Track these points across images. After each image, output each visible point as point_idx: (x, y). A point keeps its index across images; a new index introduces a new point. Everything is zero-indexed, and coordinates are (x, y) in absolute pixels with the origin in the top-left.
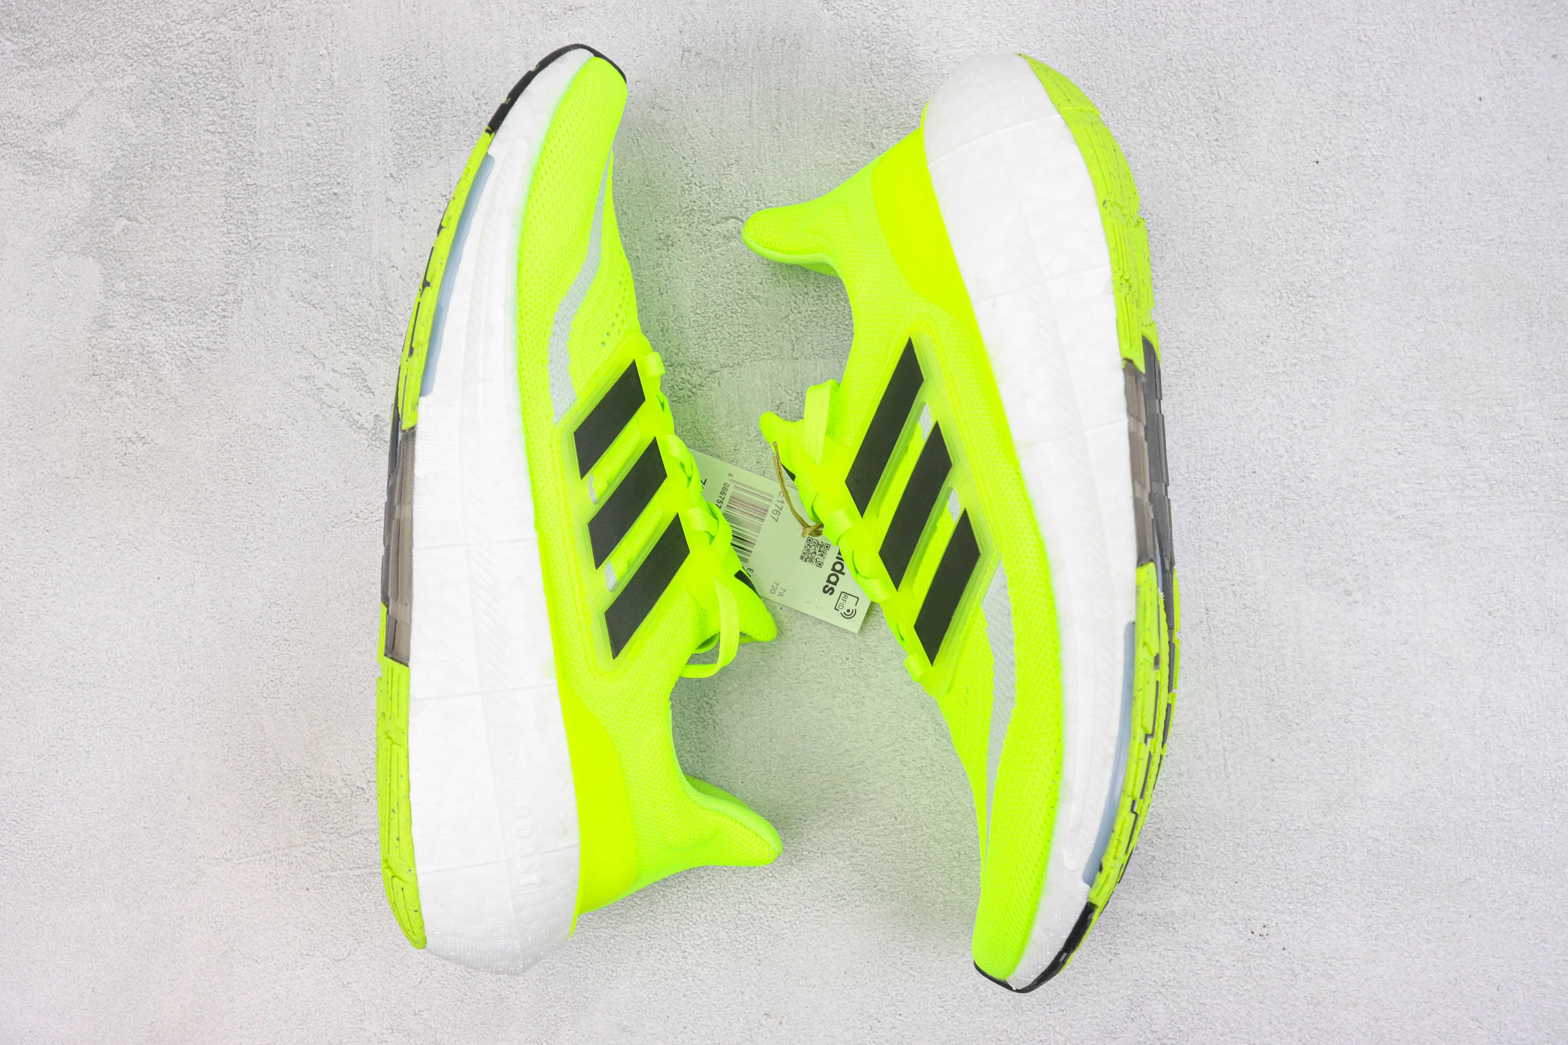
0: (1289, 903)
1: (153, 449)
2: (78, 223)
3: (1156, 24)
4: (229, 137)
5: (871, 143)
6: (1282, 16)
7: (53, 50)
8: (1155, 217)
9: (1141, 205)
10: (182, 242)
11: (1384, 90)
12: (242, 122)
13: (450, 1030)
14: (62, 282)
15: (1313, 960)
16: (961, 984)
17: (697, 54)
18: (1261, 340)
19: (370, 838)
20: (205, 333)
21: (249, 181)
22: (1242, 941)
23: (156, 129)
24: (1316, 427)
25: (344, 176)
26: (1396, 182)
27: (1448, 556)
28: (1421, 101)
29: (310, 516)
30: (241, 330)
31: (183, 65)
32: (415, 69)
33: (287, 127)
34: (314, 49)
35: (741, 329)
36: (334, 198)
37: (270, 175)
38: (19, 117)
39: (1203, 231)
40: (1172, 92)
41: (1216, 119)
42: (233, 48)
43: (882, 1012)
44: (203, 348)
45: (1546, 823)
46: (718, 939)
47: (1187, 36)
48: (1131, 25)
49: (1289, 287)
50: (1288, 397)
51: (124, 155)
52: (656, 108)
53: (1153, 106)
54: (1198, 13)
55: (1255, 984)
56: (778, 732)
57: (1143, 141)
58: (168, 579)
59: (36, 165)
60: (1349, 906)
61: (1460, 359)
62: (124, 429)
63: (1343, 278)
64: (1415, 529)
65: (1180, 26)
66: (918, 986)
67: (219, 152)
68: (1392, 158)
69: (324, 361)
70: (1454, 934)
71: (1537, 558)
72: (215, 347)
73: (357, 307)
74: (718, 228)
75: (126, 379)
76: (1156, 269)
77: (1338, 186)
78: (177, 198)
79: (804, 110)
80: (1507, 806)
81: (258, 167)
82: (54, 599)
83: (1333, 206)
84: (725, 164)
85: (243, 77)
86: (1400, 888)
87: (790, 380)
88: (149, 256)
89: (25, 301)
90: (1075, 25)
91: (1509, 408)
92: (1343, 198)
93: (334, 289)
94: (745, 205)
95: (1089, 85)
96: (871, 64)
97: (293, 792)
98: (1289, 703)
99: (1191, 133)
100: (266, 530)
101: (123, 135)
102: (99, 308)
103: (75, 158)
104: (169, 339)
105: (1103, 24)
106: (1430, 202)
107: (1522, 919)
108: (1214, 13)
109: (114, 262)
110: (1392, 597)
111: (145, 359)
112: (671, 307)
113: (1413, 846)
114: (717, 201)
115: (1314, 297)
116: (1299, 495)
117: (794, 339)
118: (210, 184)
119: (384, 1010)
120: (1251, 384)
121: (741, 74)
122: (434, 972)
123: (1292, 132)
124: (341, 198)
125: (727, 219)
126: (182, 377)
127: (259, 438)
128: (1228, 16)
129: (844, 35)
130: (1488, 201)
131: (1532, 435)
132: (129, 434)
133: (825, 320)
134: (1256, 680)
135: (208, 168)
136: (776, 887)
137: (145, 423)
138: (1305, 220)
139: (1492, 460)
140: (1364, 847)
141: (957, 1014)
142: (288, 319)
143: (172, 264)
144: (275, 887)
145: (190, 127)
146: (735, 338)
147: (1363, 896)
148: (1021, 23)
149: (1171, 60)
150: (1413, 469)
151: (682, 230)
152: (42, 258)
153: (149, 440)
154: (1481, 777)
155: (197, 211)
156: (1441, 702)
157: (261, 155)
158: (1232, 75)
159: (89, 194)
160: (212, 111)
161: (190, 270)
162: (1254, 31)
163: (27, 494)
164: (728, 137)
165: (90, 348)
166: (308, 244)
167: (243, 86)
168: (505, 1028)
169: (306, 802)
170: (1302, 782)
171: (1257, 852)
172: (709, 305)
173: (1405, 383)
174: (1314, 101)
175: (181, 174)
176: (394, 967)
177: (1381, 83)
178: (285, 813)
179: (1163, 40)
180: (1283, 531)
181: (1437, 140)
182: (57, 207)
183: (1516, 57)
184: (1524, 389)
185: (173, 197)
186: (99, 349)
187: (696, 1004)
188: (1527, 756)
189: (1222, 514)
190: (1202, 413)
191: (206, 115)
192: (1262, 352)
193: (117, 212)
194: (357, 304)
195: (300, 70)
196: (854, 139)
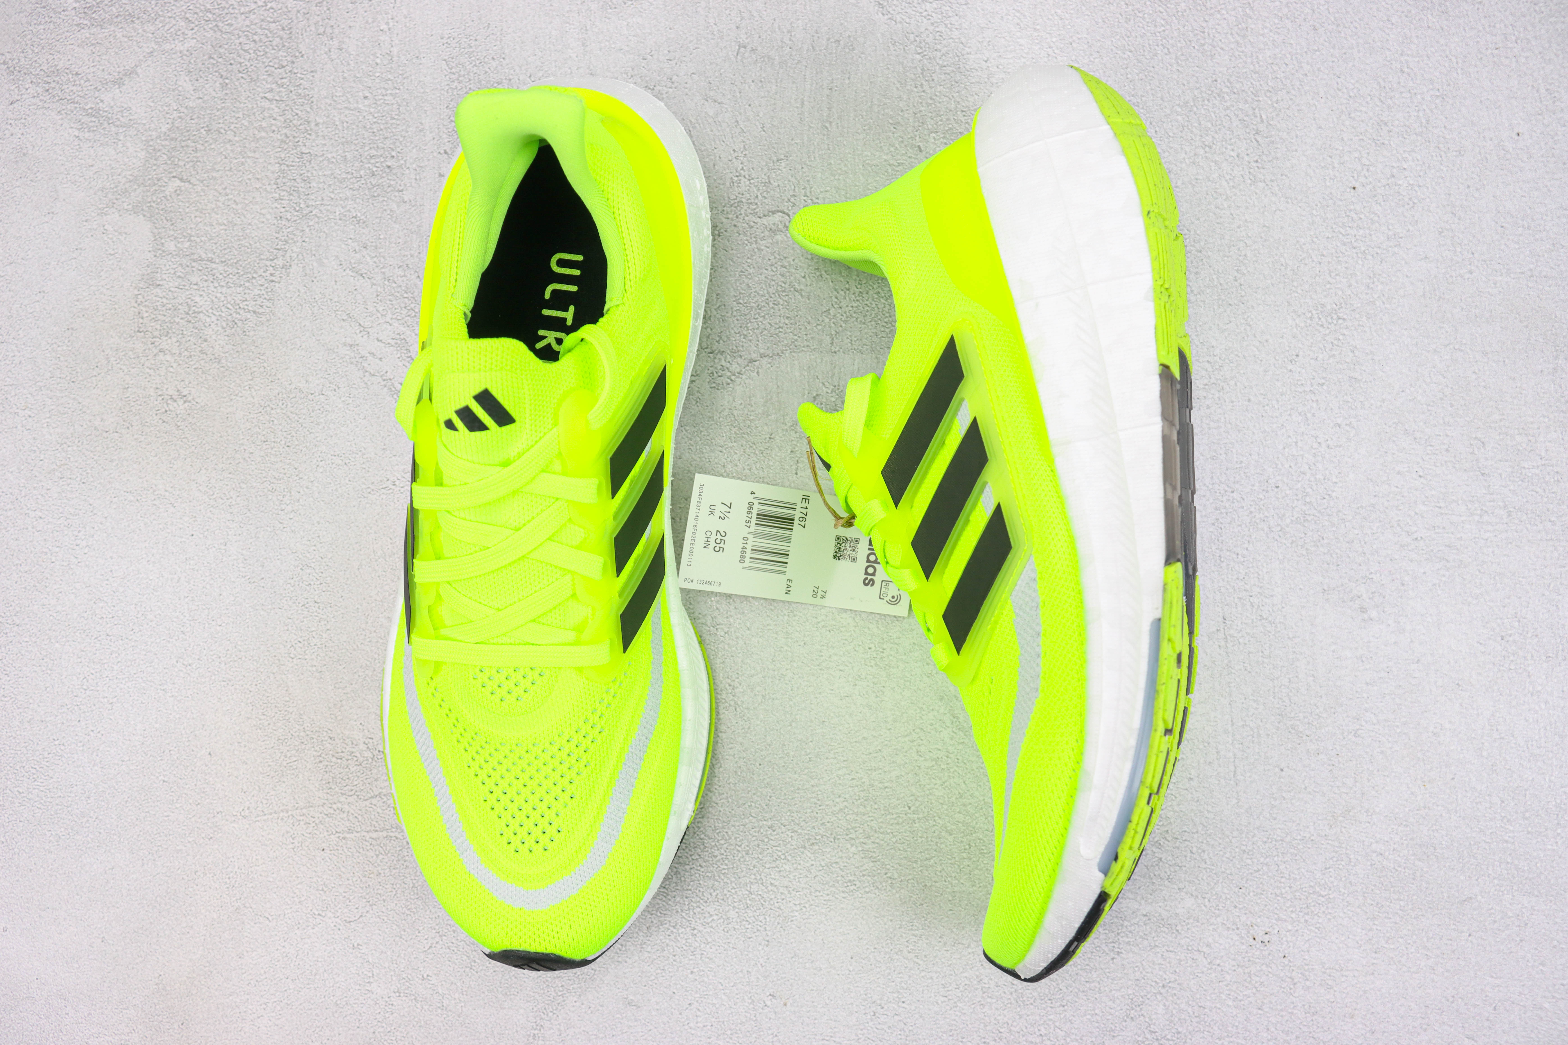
0: (1292, 911)
1: (194, 407)
2: (130, 181)
3: (1203, 45)
4: (286, 106)
5: (919, 146)
6: (1327, 44)
7: (114, 10)
8: (1192, 233)
9: (1180, 221)
10: (234, 206)
11: (1424, 121)
12: (300, 91)
13: (457, 996)
14: (112, 239)
15: (1313, 969)
16: (965, 975)
17: (753, 50)
18: (1290, 358)
19: (389, 802)
20: (252, 296)
21: (304, 150)
22: (1244, 947)
23: (214, 94)
24: (1340, 446)
25: (399, 150)
26: (1430, 211)
27: (1464, 579)
28: (1460, 133)
29: (347, 481)
30: (288, 295)
31: (244, 32)
32: (474, 49)
33: (344, 99)
34: (375, 24)
35: (782, 321)
36: (388, 170)
37: (325, 145)
38: (77, 74)
39: (1239, 249)
40: (1215, 113)
41: (1257, 141)
42: (294, 18)
43: (886, 998)
44: (249, 311)
45: (1549, 847)
46: (728, 918)
47: (1233, 59)
48: (1179, 45)
49: (1320, 309)
50: (1314, 415)
51: (180, 117)
52: (710, 101)
53: (1196, 125)
54: (1245, 36)
55: (1254, 990)
56: (798, 717)
57: (1184, 159)
58: (201, 536)
59: (91, 122)
60: (1350, 918)
61: (1485, 387)
62: (166, 386)
63: (1374, 303)
64: (1432, 551)
65: (1227, 49)
66: (923, 974)
67: (275, 119)
68: (1428, 188)
69: (369, 330)
70: (1453, 952)
71: (1552, 586)
72: (261, 310)
73: (404, 279)
74: (765, 221)
75: (170, 338)
76: (1190, 284)
77: (1373, 213)
78: (231, 162)
79: (855, 110)
80: (1511, 828)
81: (313, 137)
82: (86, 551)
83: (1368, 232)
84: (775, 159)
85: (303, 49)
86: (1402, 903)
87: (828, 373)
88: (201, 217)
89: (74, 255)
90: (1124, 43)
91: (1530, 438)
92: (1377, 225)
93: (382, 260)
94: (792, 200)
95: (1135, 101)
96: (923, 70)
97: (315, 753)
98: (1301, 714)
99: (1232, 153)
100: (302, 492)
101: (181, 98)
102: (148, 266)
103: (131, 117)
104: (216, 300)
105: (1151, 42)
106: (1463, 232)
107: (1521, 941)
108: (1261, 37)
109: (165, 221)
110: (1407, 616)
111: (190, 319)
112: (715, 296)
113: (1417, 863)
114: (765, 194)
115: (1344, 319)
116: (1320, 512)
117: (833, 333)
118: (265, 151)
119: (392, 973)
120: (1278, 401)
121: (794, 72)
122: (444, 938)
123: (1331, 157)
124: (395, 171)
125: (774, 213)
126: (226, 338)
127: (300, 402)
128: (1274, 41)
129: (897, 40)
130: (1521, 235)
131: (1553, 466)
132: (171, 392)
133: (865, 316)
134: (1269, 690)
135: (263, 134)
136: (788, 869)
137: (187, 381)
138: (1339, 244)
139: (1512, 487)
140: (1368, 860)
141: (959, 1005)
142: (335, 287)
143: (223, 227)
144: (291, 846)
145: (248, 93)
146: (776, 329)
147: (1364, 908)
148: (1071, 37)
149: (1216, 81)
150: (1433, 492)
151: (729, 221)
152: (93, 214)
153: (190, 398)
154: (1487, 798)
155: (250, 176)
156: (1450, 722)
157: (317, 125)
158: (1274, 99)
159: (143, 153)
160: (270, 79)
161: (240, 234)
162: (1299, 57)
163: (65, 445)
164: (779, 133)
165: (136, 305)
166: (359, 215)
167: (302, 56)
168: (512, 997)
169: (327, 763)
170: (1310, 793)
171: (1262, 860)
172: (752, 295)
173: (1429, 408)
174: (1355, 128)
175: (237, 138)
176: (405, 931)
177: (1421, 114)
178: (306, 773)
179: (1209, 62)
180: (1302, 546)
181: (1473, 173)
182: (110, 165)
183: (1556, 95)
184: (1546, 420)
185: (227, 161)
186: (145, 306)
187: (703, 981)
188: (1533, 780)
189: (1243, 526)
190: (1229, 426)
191: (264, 82)
192: (1291, 371)
193: (170, 173)
194: (405, 276)
195: (360, 44)
196: (902, 142)
